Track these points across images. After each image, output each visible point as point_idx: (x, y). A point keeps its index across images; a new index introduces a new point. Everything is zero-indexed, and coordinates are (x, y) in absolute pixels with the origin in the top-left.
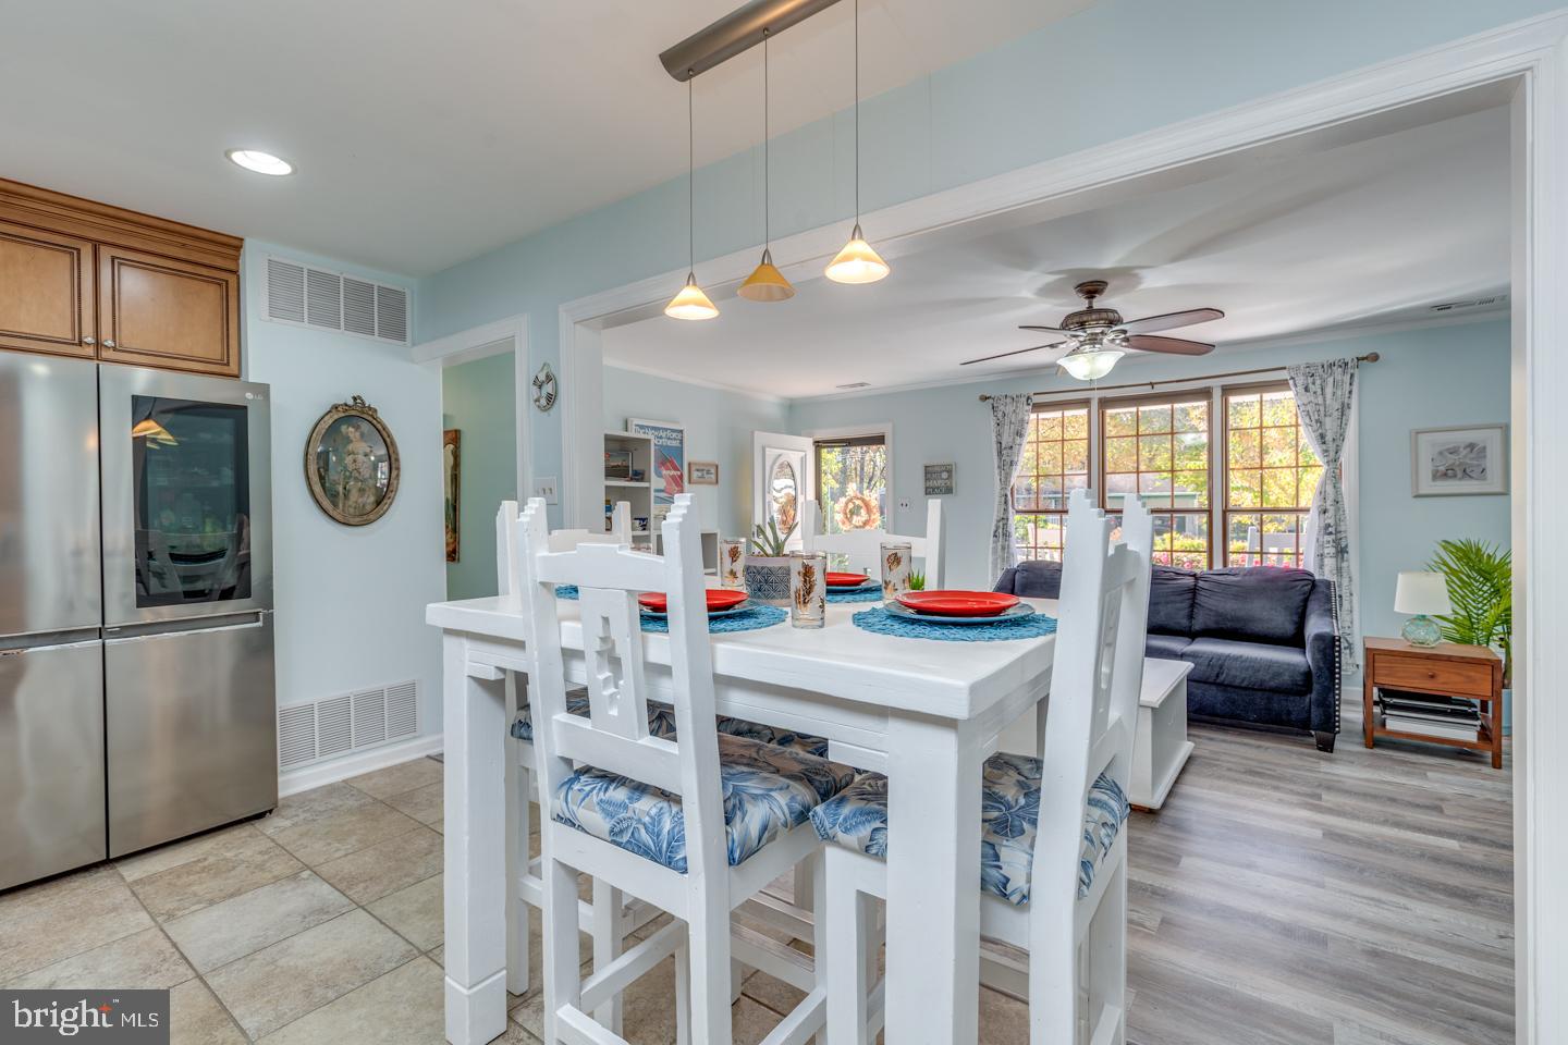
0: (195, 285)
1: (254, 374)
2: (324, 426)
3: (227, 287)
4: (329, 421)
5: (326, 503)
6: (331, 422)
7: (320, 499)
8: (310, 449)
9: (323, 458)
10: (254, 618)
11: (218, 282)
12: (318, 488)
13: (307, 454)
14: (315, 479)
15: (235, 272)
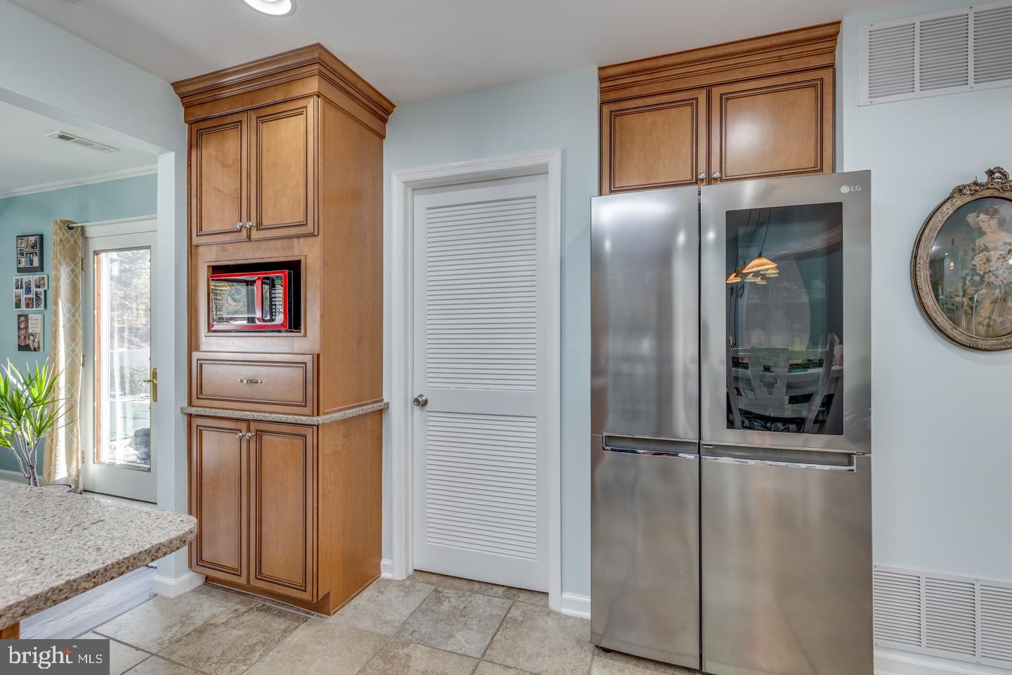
0: (791, 95)
1: (850, 163)
2: (940, 218)
3: (822, 86)
4: (948, 209)
5: (942, 320)
6: (951, 212)
7: (934, 315)
8: (920, 251)
9: (936, 263)
10: (845, 460)
11: (811, 85)
12: (929, 301)
13: (915, 257)
14: (926, 288)
15: (831, 66)
